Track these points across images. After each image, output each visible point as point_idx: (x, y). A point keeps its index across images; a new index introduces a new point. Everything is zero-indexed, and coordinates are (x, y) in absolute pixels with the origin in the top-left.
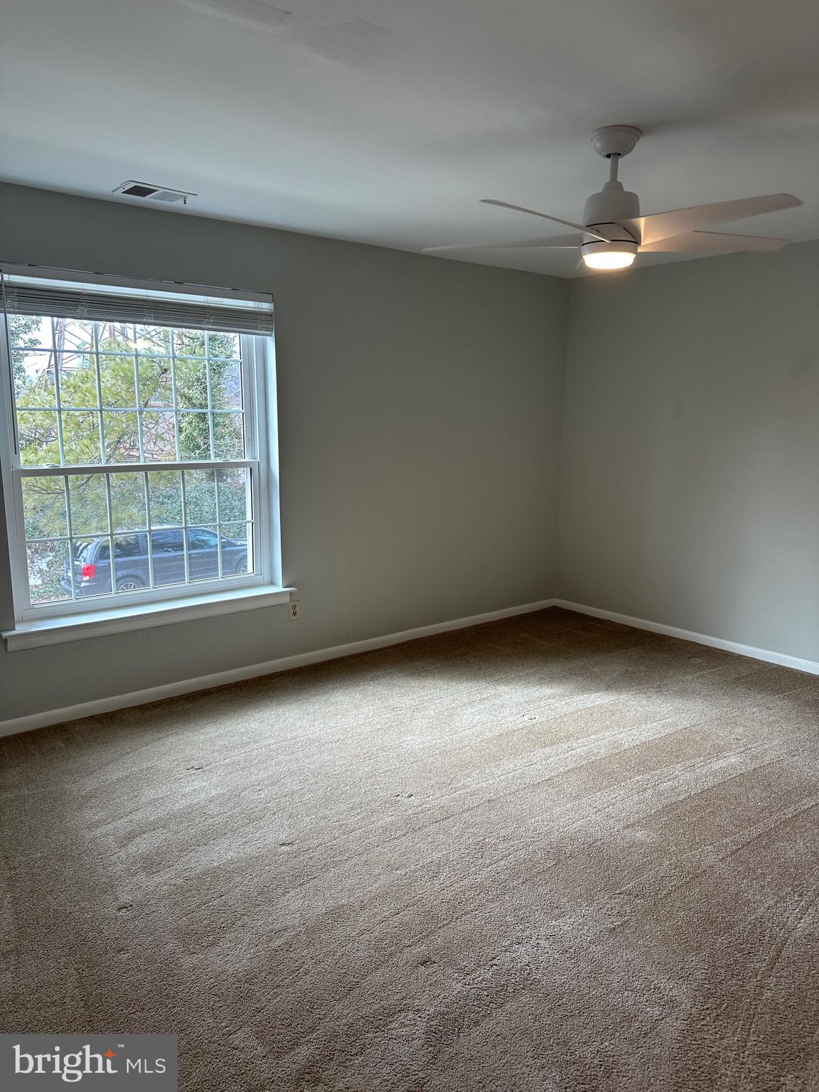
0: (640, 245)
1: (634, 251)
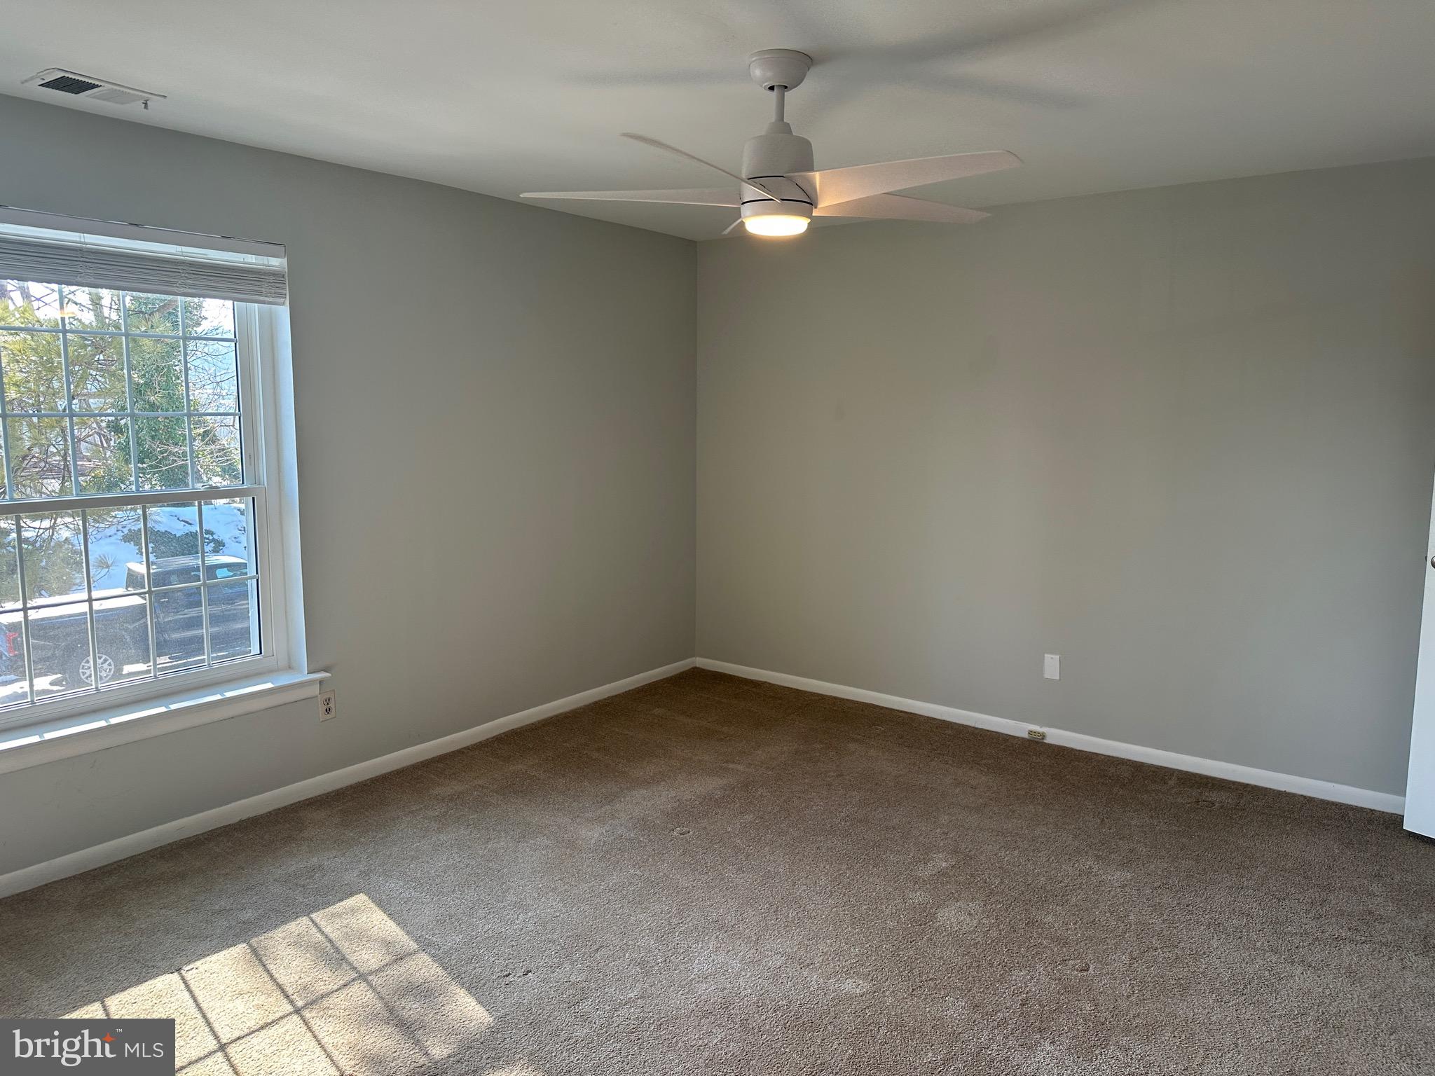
0: (816, 208)
1: (809, 215)
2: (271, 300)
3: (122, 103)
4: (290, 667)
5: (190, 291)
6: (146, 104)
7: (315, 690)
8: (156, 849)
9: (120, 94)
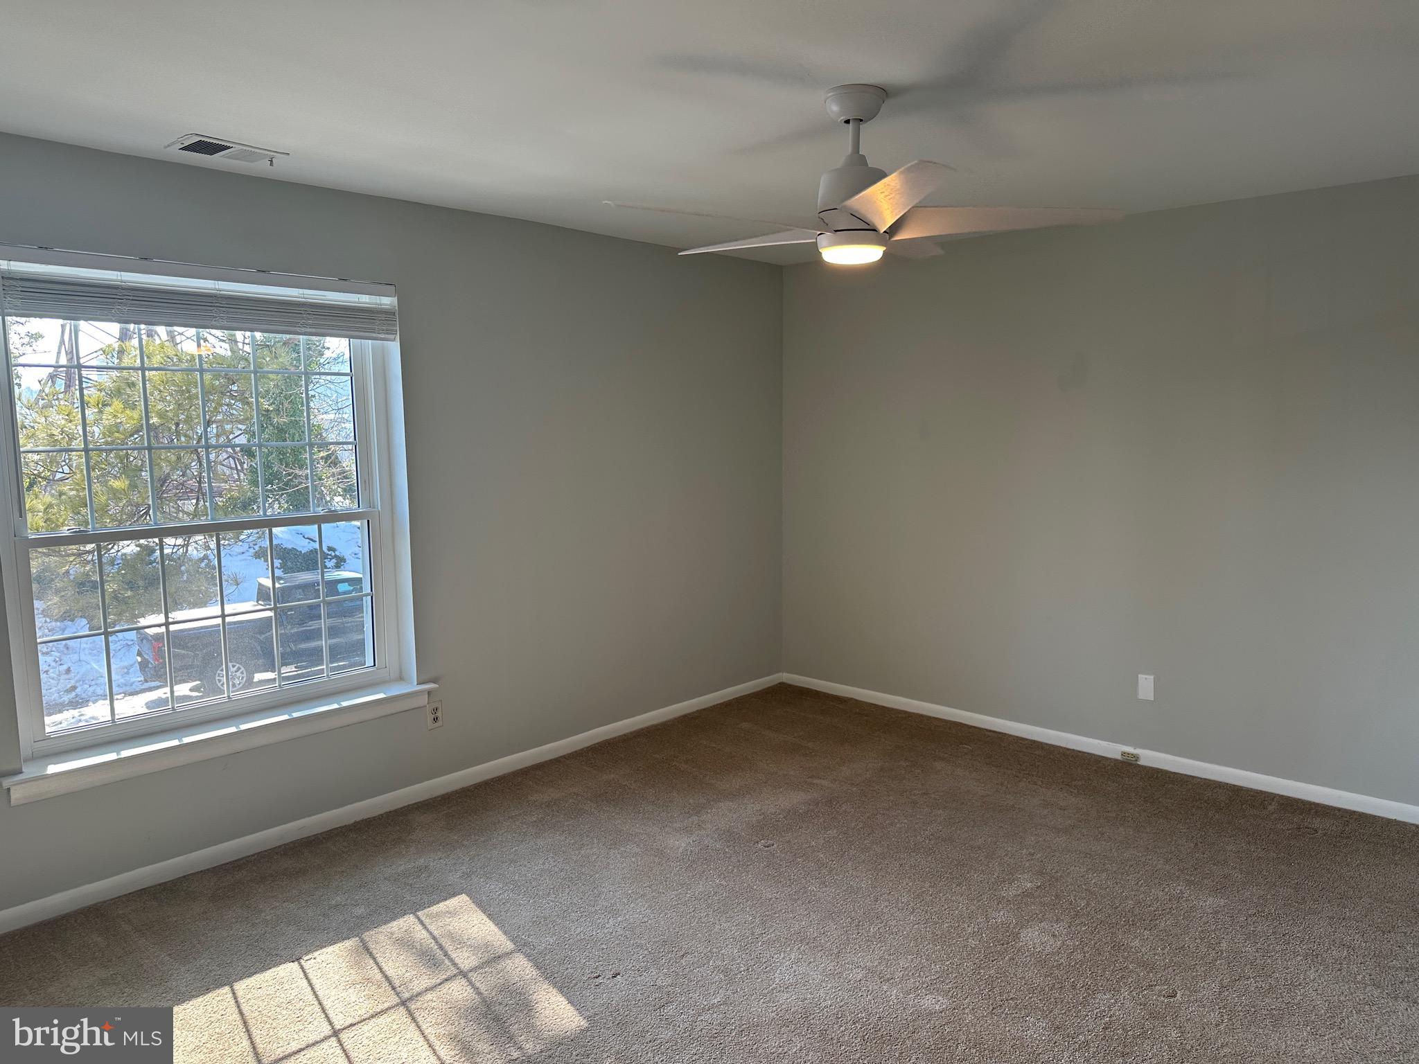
1: (884, 245)
2: (383, 336)
3: (252, 162)
4: (401, 678)
5: (310, 330)
6: (271, 161)
7: (424, 700)
8: (280, 847)
9: (250, 154)
